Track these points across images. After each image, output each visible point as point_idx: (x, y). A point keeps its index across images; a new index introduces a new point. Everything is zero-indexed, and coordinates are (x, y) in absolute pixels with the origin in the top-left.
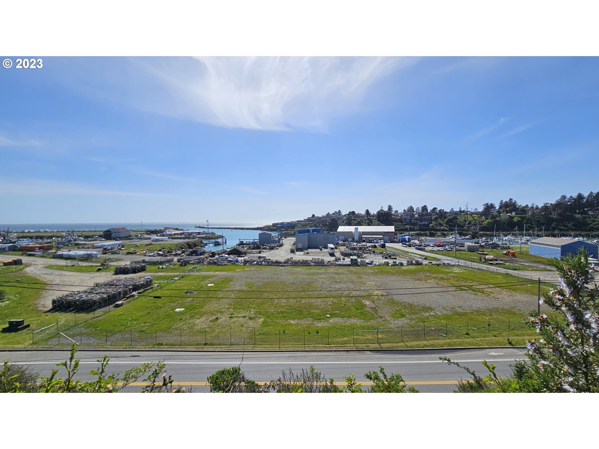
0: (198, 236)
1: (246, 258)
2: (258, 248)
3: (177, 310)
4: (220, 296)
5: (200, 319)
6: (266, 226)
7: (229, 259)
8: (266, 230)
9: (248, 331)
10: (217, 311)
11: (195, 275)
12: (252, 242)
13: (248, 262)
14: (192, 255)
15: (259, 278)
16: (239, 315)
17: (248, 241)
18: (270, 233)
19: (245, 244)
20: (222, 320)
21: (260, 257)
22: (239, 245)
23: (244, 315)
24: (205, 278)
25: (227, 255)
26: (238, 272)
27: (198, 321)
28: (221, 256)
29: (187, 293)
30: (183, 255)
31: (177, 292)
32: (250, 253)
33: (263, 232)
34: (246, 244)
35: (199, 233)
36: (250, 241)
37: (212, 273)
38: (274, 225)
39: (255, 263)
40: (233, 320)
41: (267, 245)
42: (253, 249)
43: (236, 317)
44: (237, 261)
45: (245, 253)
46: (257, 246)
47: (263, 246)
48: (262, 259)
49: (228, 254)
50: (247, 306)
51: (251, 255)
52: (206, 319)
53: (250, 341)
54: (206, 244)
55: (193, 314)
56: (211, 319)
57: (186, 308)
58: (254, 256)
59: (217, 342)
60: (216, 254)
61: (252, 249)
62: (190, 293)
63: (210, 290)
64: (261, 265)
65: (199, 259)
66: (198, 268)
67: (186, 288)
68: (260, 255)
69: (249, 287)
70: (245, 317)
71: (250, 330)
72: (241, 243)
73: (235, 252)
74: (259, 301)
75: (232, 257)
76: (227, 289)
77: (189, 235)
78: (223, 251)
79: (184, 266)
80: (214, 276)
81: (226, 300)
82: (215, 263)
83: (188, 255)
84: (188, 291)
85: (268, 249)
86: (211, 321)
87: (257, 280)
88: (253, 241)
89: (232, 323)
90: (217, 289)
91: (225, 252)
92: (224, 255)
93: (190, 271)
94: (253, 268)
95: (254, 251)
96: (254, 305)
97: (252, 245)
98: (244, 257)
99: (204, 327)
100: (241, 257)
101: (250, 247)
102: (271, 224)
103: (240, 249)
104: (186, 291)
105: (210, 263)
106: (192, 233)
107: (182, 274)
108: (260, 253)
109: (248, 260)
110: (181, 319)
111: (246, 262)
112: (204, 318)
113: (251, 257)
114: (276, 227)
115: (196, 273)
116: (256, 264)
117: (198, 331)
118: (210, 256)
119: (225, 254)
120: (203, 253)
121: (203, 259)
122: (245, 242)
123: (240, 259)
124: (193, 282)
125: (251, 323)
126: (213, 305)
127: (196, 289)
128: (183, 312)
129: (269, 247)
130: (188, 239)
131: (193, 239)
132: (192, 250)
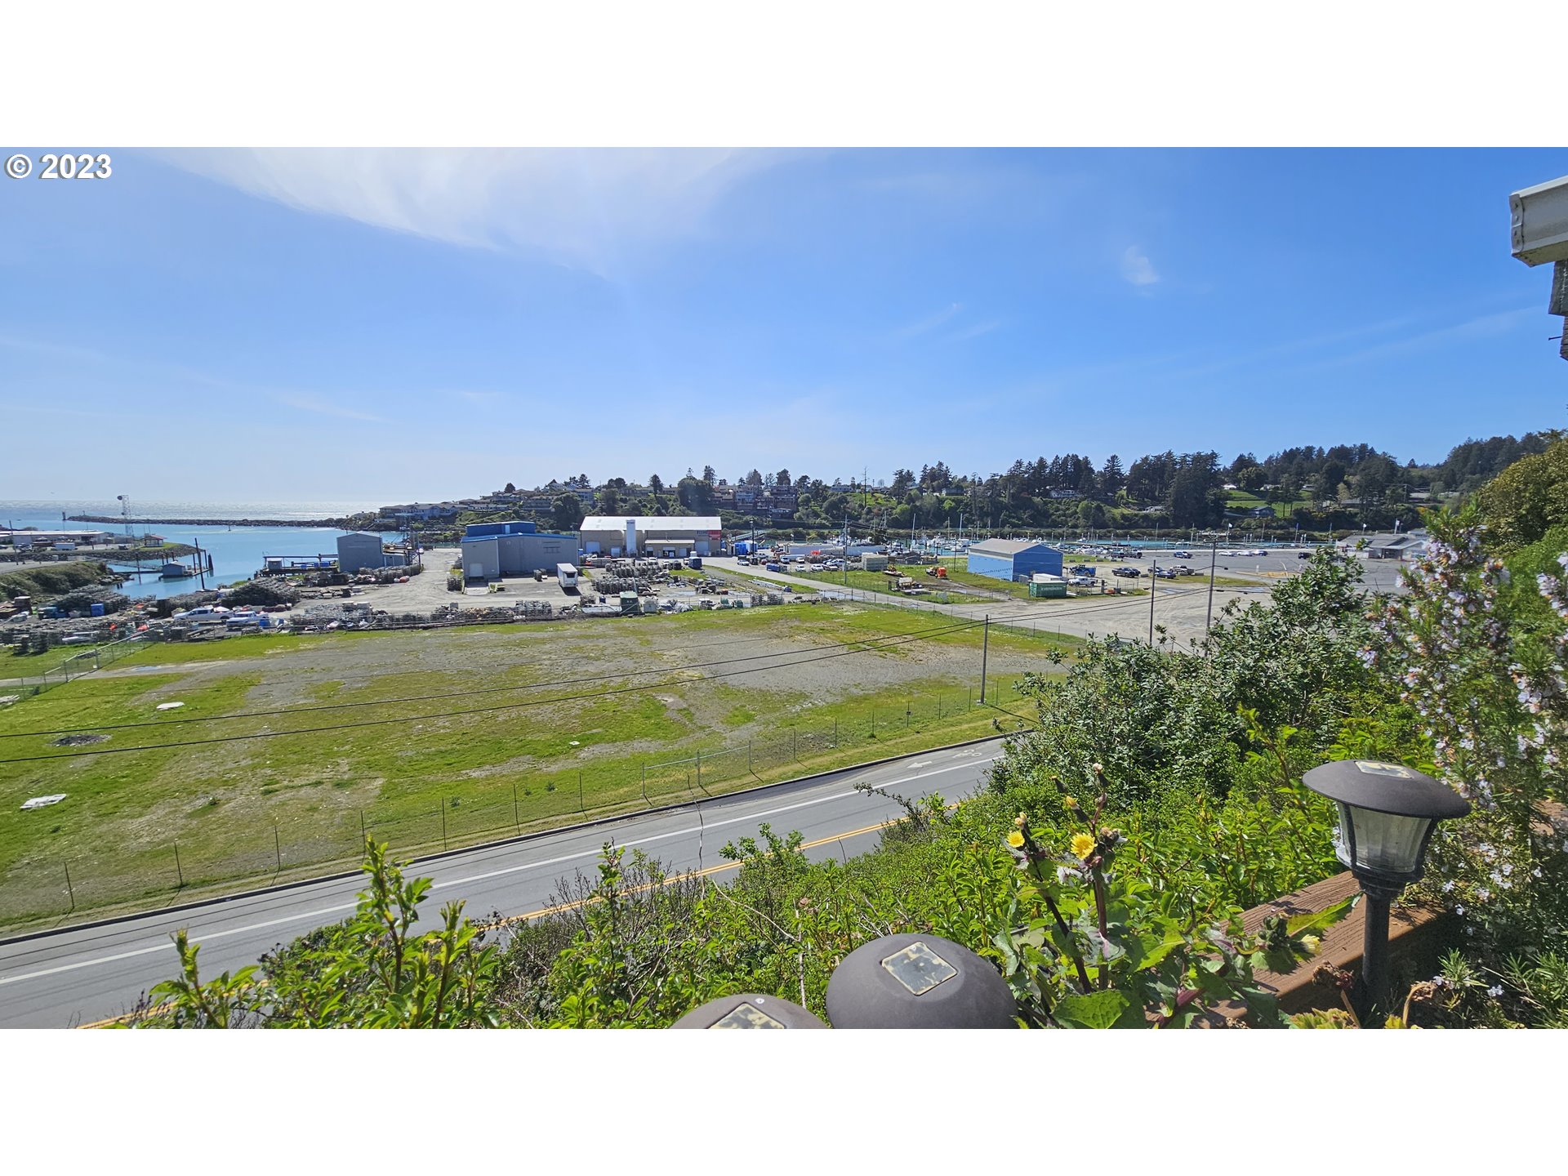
0: (81, 548)
1: (299, 612)
2: (338, 580)
3: (31, 803)
4: (214, 736)
5: (141, 815)
6: (357, 517)
7: (233, 619)
8: (361, 528)
9: (337, 821)
10: (208, 782)
11: (95, 681)
12: (316, 564)
13: (306, 623)
14: (68, 616)
15: (352, 667)
16: (297, 782)
17: (296, 560)
18: (376, 535)
19: (287, 571)
20: (232, 804)
21: (349, 609)
22: (266, 574)
23: (314, 778)
24: (137, 686)
25: (220, 609)
26: (273, 656)
27: (133, 825)
28: (200, 612)
29: (66, 741)
30: (25, 618)
31: (22, 743)
32: (311, 598)
33: (350, 533)
34: (293, 572)
35: (87, 540)
36: (305, 560)
37: (170, 668)
38: (386, 512)
39: (334, 624)
40: (275, 800)
41: (369, 570)
42: (320, 585)
43: (287, 787)
44: (265, 623)
45: (294, 599)
46: (331, 576)
47: (356, 573)
48: (356, 614)
49: (228, 604)
50: (322, 751)
51: (318, 602)
52: (171, 812)
53: (346, 847)
54: (127, 576)
55: (110, 806)
56: (188, 809)
57: (74, 791)
58: (328, 604)
59: (227, 871)
60: (174, 607)
61: (315, 585)
62: (87, 738)
63: (167, 721)
64: (356, 629)
65: (102, 626)
66: (107, 656)
67: (61, 726)
68: (347, 601)
69: (323, 697)
70: (319, 783)
71: (343, 817)
72: (274, 569)
73: (250, 595)
74: (359, 733)
75: (243, 614)
76: (239, 712)
77: (40, 548)
78: (206, 595)
79: (35, 654)
80: (181, 677)
81: (243, 745)
82: (176, 636)
83: (50, 614)
84: (73, 735)
85: (374, 583)
86: (190, 816)
87: (347, 673)
88: (317, 560)
89: (273, 807)
90: (198, 715)
91: (213, 598)
92: (210, 608)
93: (66, 668)
94: (327, 641)
95: (323, 589)
96: (347, 747)
97: (314, 574)
98: (289, 609)
99: (162, 837)
100: (280, 610)
101: (307, 580)
102: (377, 511)
103: (273, 584)
104: (63, 736)
105: (153, 637)
106: (52, 541)
107: (37, 681)
108: (346, 594)
109: (309, 617)
110: (56, 830)
111: (298, 626)
112: (159, 812)
113: (317, 609)
114: (391, 519)
115: (100, 675)
116: (339, 628)
117: (142, 855)
118: (153, 615)
119: (216, 605)
120: (121, 605)
121: (124, 624)
122: (287, 564)
123: (274, 616)
124: (90, 702)
125: (342, 797)
126: (195, 765)
127: (105, 723)
128: (60, 807)
129: (376, 577)
130: (35, 560)
131: (60, 559)
132: (66, 596)
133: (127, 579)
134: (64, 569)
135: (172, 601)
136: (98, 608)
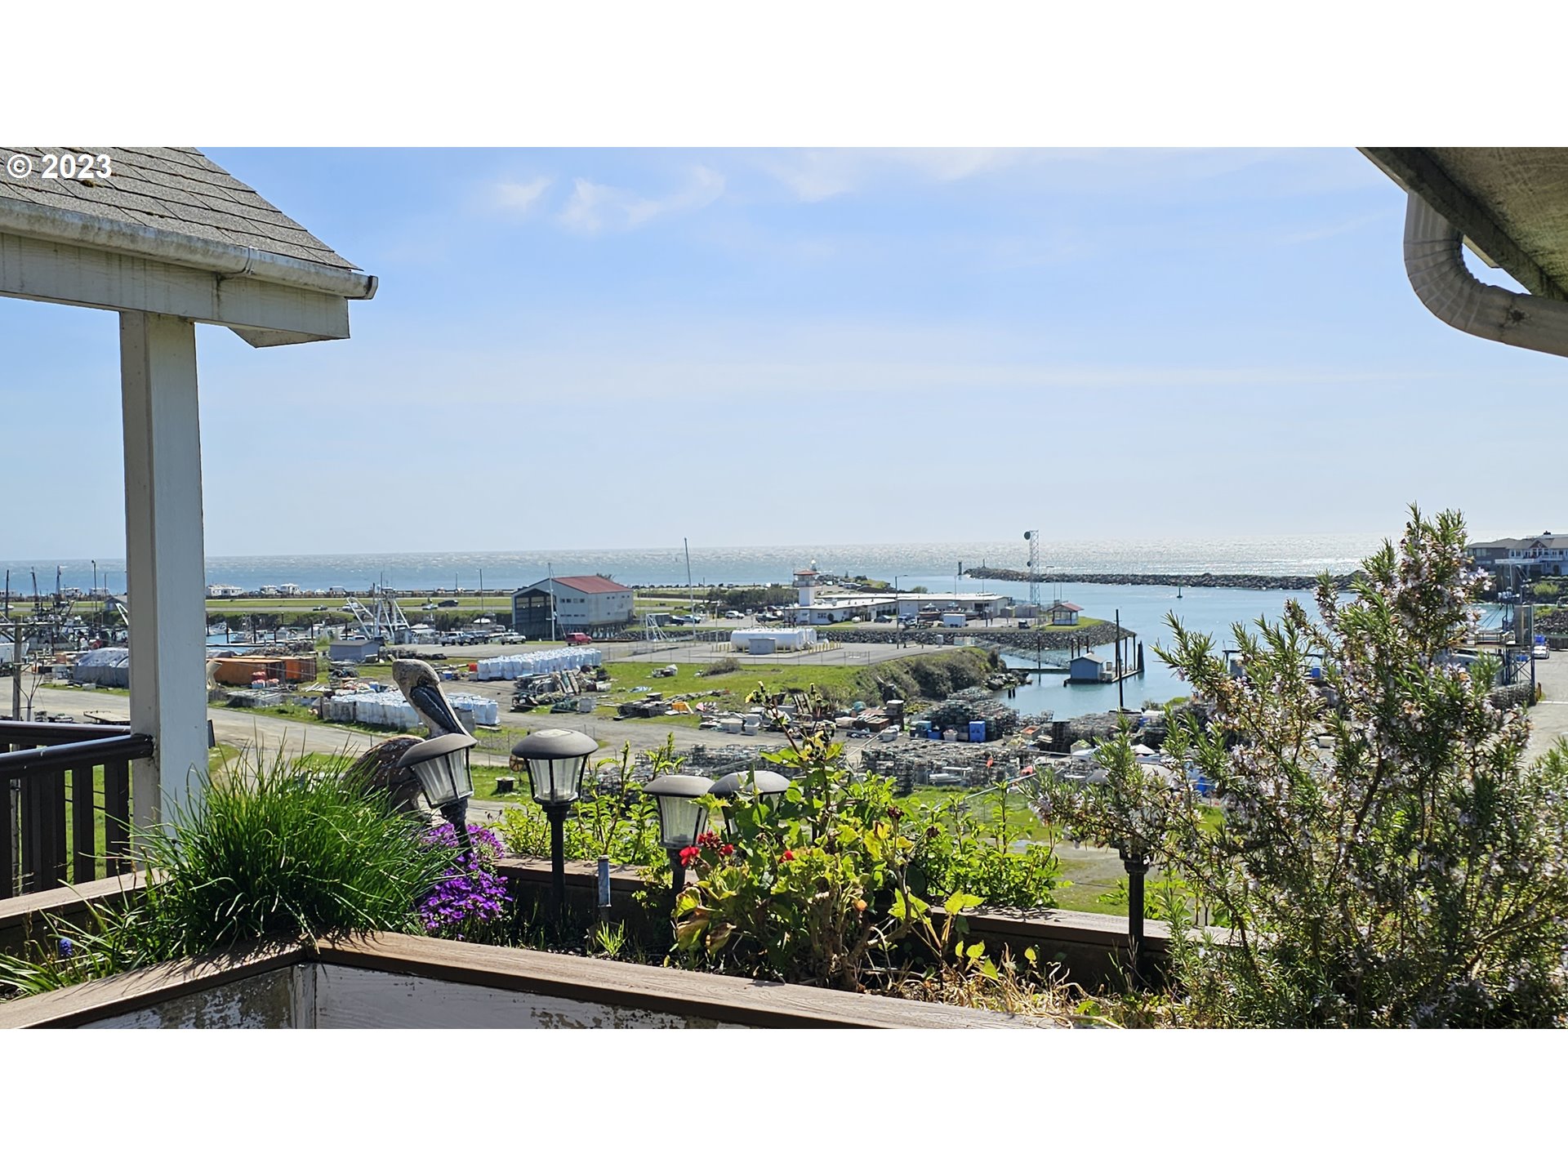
0: (974, 624)
14: (941, 738)
30: (894, 735)
35: (980, 609)
54: (1022, 676)
65: (979, 761)
77: (926, 622)
83: (922, 733)
106: (940, 610)
118: (1045, 749)
120: (1007, 726)
121: (1005, 760)
130: (919, 641)
131: (946, 642)
132: (943, 704)
133: (1023, 683)
134: (946, 659)
135: (1073, 727)
136: (977, 729)
